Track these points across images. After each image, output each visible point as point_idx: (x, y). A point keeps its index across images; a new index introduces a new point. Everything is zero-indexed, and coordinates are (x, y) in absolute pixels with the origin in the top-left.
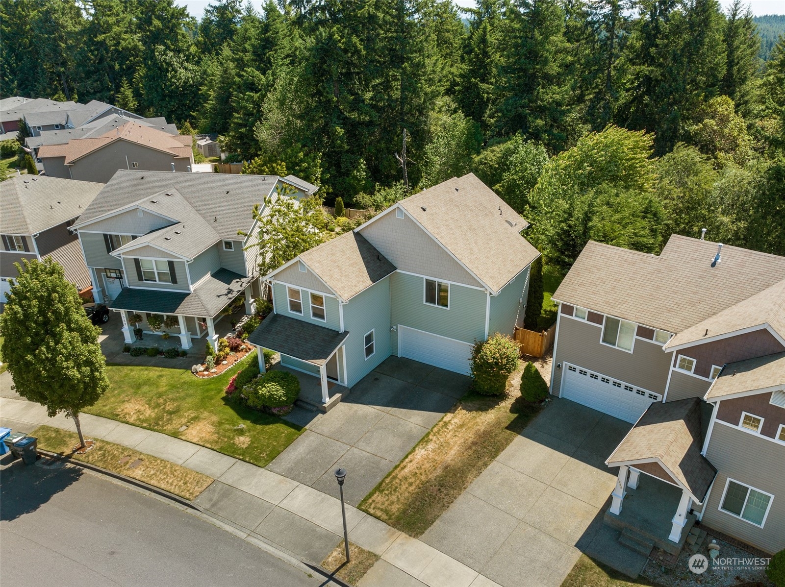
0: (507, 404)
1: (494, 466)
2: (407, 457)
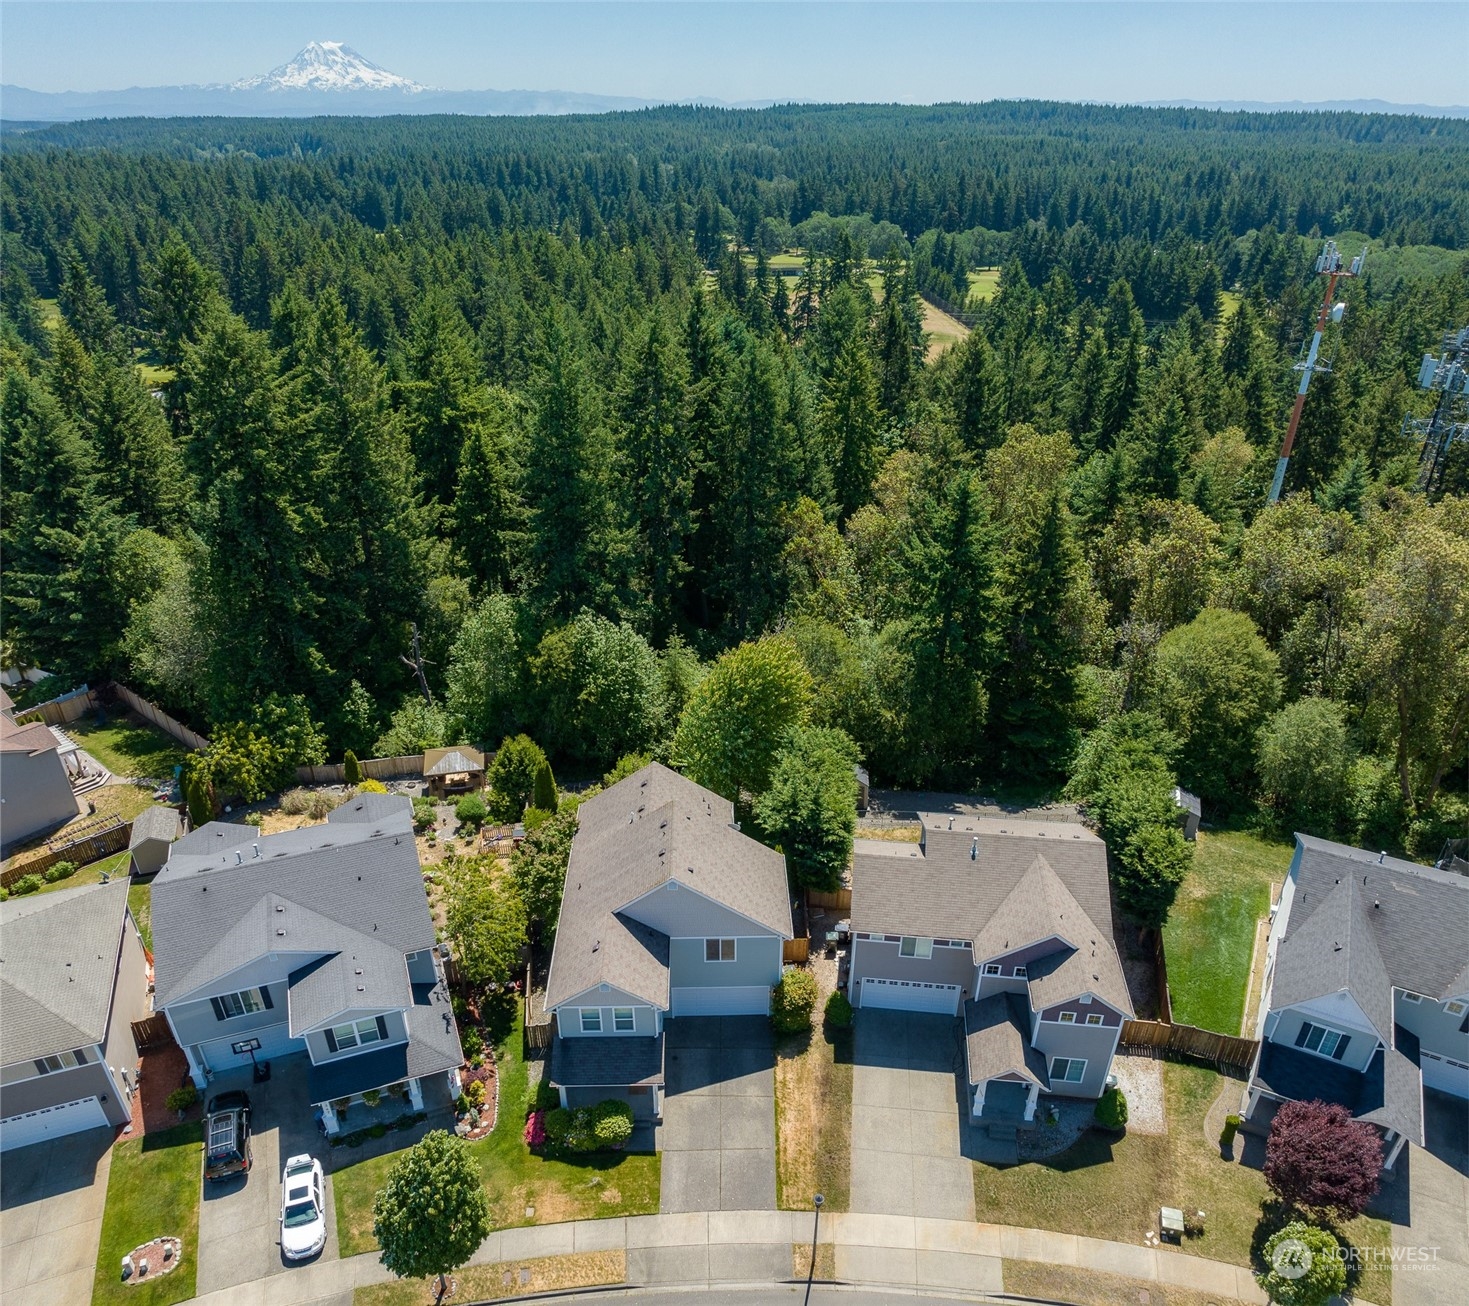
0: (818, 1036)
1: (856, 1110)
2: (777, 1137)
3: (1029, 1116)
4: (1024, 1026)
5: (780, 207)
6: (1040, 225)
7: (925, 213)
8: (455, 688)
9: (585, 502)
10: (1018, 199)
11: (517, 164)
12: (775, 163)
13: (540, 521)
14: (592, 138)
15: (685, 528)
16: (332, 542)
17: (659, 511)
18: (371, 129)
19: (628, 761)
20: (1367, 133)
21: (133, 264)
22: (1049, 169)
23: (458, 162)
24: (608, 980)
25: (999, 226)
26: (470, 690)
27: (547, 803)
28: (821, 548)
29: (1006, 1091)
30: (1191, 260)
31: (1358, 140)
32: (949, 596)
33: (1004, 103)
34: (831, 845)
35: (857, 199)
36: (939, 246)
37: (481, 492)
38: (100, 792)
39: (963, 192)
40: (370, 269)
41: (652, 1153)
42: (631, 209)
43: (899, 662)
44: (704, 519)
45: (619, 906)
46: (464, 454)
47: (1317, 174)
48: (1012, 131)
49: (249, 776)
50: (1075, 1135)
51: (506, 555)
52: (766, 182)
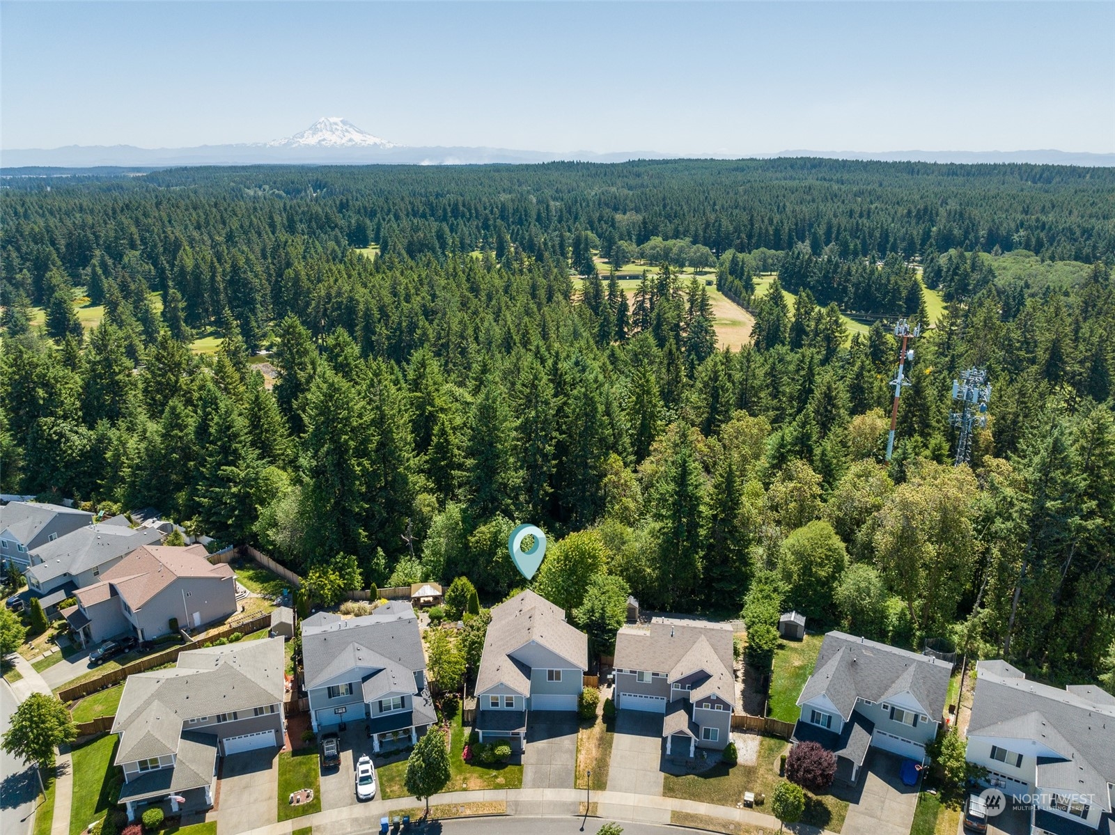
0: (599, 720)
1: (613, 751)
2: (577, 761)
3: (692, 755)
4: (690, 713)
5: (629, 234)
6: (804, 247)
7: (727, 238)
8: (427, 552)
9: (499, 458)
10: (790, 230)
11: (456, 205)
12: (628, 202)
13: (477, 466)
14: (507, 184)
15: (549, 470)
16: (371, 477)
17: (536, 461)
18: (360, 177)
19: (514, 592)
20: (1041, 177)
21: (213, 278)
22: (815, 205)
23: (417, 202)
24: (503, 681)
25: (777, 247)
26: (434, 553)
27: (474, 611)
28: (622, 481)
29: (680, 740)
30: (902, 274)
31: (1034, 182)
32: (678, 511)
33: (786, 159)
34: (610, 630)
35: (681, 229)
36: (734, 261)
37: (443, 449)
38: (245, 601)
39: (752, 225)
40: (365, 286)
41: (520, 765)
42: (530, 235)
43: (654, 544)
44: (560, 465)
45: (509, 652)
46: (436, 429)
47: (1001, 209)
48: (792, 178)
49: (327, 592)
50: (713, 765)
51: (455, 482)
52: (621, 216)
